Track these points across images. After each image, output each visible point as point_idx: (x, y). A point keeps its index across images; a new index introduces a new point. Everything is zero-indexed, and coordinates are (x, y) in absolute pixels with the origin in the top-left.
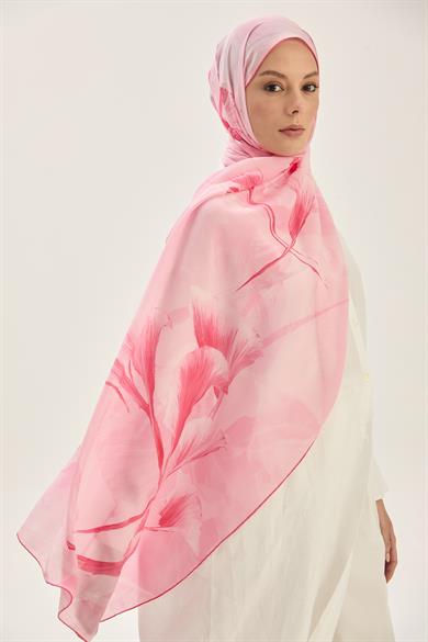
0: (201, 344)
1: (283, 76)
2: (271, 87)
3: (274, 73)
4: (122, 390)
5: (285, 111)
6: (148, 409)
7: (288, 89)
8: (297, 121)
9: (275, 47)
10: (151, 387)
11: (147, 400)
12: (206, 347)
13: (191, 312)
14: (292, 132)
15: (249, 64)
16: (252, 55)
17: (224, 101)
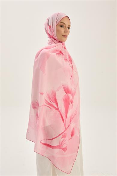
0: (66, 93)
1: (65, 24)
2: (62, 26)
4: (50, 107)
5: (64, 32)
6: (58, 109)
7: (66, 27)
8: (66, 34)
10: (57, 105)
11: (57, 108)
12: (68, 94)
13: (62, 87)
14: (65, 36)
15: (58, 20)
16: (58, 18)
17: (50, 29)
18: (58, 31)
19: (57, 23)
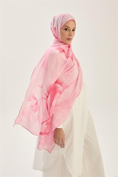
1: (69, 27)
2: (66, 29)
3: (67, 27)
5: (69, 35)
7: (70, 30)
8: (70, 37)
9: (69, 21)
14: (69, 39)
15: (62, 24)
16: (63, 22)
17: (55, 30)
18: (62, 34)
19: (62, 26)
